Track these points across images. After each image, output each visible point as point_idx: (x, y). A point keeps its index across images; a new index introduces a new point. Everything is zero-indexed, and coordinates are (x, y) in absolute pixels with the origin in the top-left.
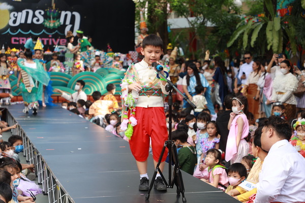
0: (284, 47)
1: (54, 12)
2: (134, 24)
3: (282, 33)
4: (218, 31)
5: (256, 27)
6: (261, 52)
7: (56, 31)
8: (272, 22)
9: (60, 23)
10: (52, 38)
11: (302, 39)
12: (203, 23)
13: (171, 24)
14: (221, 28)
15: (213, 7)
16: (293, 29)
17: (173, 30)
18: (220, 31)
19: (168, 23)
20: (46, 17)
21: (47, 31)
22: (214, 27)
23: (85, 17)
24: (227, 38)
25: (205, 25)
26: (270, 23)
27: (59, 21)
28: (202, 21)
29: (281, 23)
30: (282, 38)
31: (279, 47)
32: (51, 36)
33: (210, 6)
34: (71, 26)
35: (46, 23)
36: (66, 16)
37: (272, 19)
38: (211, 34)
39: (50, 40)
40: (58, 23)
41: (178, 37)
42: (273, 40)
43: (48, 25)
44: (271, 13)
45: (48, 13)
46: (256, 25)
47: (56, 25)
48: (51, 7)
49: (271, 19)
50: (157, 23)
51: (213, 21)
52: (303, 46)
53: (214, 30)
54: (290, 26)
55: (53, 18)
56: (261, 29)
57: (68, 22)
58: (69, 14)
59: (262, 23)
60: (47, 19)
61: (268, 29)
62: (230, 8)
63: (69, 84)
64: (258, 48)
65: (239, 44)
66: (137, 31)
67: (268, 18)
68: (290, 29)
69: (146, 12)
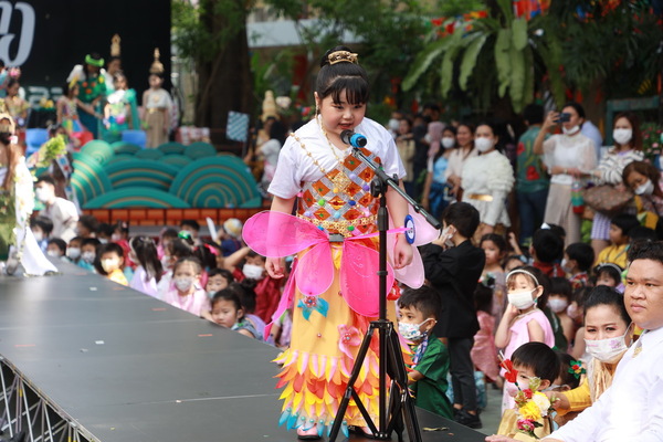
0: (537, 88)
2: (169, 35)
3: (531, 58)
4: (372, 52)
5: (470, 43)
6: (481, 102)
8: (508, 31)
11: (579, 70)
12: (335, 35)
13: (260, 36)
14: (378, 45)
16: (556, 48)
17: (263, 49)
18: (377, 54)
19: (250, 34)
22: (362, 43)
23: (48, 16)
25: (340, 38)
26: (503, 34)
28: (331, 28)
29: (530, 33)
30: (532, 69)
31: (524, 90)
34: (10, 37)
37: (507, 24)
41: (273, 67)
42: (512, 76)
44: (504, 11)
46: (470, 38)
49: (503, 23)
50: (224, 33)
51: (360, 30)
52: (579, 89)
53: (363, 52)
54: (549, 39)
56: (484, 47)
59: (484, 33)
61: (499, 47)
64: (470, 94)
65: (430, 84)
66: (174, 49)
67: (498, 22)
68: (550, 46)
69: (197, 7)
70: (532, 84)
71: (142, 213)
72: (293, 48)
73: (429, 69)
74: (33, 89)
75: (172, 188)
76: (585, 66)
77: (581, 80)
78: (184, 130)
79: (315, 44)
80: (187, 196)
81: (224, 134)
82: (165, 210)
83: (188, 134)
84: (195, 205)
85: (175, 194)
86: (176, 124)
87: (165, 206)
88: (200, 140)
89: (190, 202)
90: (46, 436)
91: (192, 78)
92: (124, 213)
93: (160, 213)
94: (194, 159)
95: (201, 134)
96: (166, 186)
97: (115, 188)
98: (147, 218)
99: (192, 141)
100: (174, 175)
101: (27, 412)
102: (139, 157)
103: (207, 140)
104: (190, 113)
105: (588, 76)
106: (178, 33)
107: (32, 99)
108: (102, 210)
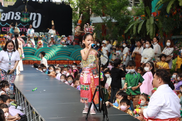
0: (156, 33)
1: (26, 13)
2: (72, 20)
3: (155, 26)
4: (118, 24)
5: (140, 23)
6: (143, 36)
7: (28, 24)
9: (30, 19)
10: (25, 28)
12: (110, 20)
13: (92, 21)
14: (120, 23)
15: (116, 11)
16: (161, 24)
18: (120, 25)
19: (91, 20)
20: (21, 16)
21: (22, 24)
22: (117, 22)
23: (44, 16)
24: (124, 28)
25: (112, 21)
26: (148, 20)
27: (29, 18)
28: (109, 19)
29: (154, 20)
30: (155, 29)
31: (153, 33)
32: (24, 27)
33: (114, 10)
34: (36, 21)
35: (22, 20)
36: (33, 15)
38: (115, 26)
39: (24, 29)
40: (29, 19)
41: (96, 27)
42: (150, 30)
43: (23, 21)
44: (148, 15)
45: (23, 14)
46: (140, 21)
47: (28, 20)
48: (25, 10)
49: (148, 18)
51: (116, 19)
52: (166, 33)
53: (117, 24)
55: (26, 17)
56: (143, 23)
57: (34, 19)
58: (35, 14)
59: (144, 20)
60: (22, 17)
61: (147, 23)
62: (125, 12)
63: (35, 54)
64: (141, 34)
65: (131, 32)
66: (73, 24)
67: (147, 18)
69: (78, 14)
70: (155, 32)
71: (63, 61)
74: (40, 33)
75: (71, 56)
76: (167, 28)
77: (167, 31)
80: (74, 57)
82: (68, 61)
84: (76, 60)
85: (71, 57)
89: (75, 59)
92: (59, 61)
93: (67, 61)
94: (76, 49)
96: (69, 55)
97: (58, 56)
98: (64, 63)
100: (71, 53)
102: (63, 49)
105: (168, 30)
106: (74, 20)
107: (40, 35)
108: (54, 60)
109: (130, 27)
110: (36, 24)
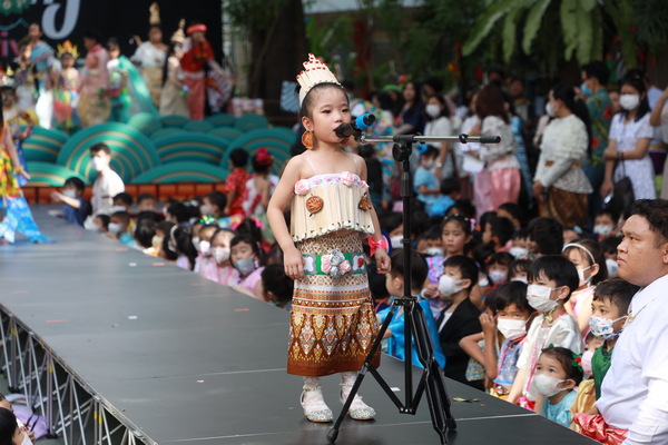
0: (606, 50)
3: (600, 19)
4: (432, 16)
5: (535, 4)
6: (547, 66)
7: (20, 21)
10: (8, 39)
11: (650, 30)
13: (314, 2)
14: (440, 8)
16: (625, 7)
17: (319, 16)
18: (438, 17)
19: (306, 1)
22: (423, 6)
24: (460, 33)
30: (601, 31)
31: (593, 51)
32: (5, 34)
38: (416, 24)
39: (5, 44)
41: (330, 33)
42: (579, 38)
47: (19, 5)
52: (652, 51)
53: (423, 15)
56: (548, 9)
61: (564, 8)
63: (60, 156)
64: (536, 58)
65: (493, 48)
66: (226, 18)
68: (620, 5)
70: (600, 47)
71: (190, 188)
72: (351, 13)
73: (492, 33)
75: (223, 162)
76: (656, 25)
77: (653, 40)
78: (236, 101)
79: (373, 8)
81: (278, 105)
82: (214, 184)
83: (241, 106)
85: (226, 167)
86: (228, 95)
87: (214, 180)
88: (254, 112)
90: (74, 415)
91: (245, 47)
92: (172, 188)
93: (209, 188)
94: (245, 131)
95: (253, 105)
96: (217, 160)
97: (164, 163)
98: (195, 193)
99: (245, 112)
100: (225, 148)
101: (57, 392)
102: (189, 130)
103: (260, 112)
104: (242, 83)
105: (662, 37)
108: (149, 184)
109: (488, 26)
110: (59, 21)
